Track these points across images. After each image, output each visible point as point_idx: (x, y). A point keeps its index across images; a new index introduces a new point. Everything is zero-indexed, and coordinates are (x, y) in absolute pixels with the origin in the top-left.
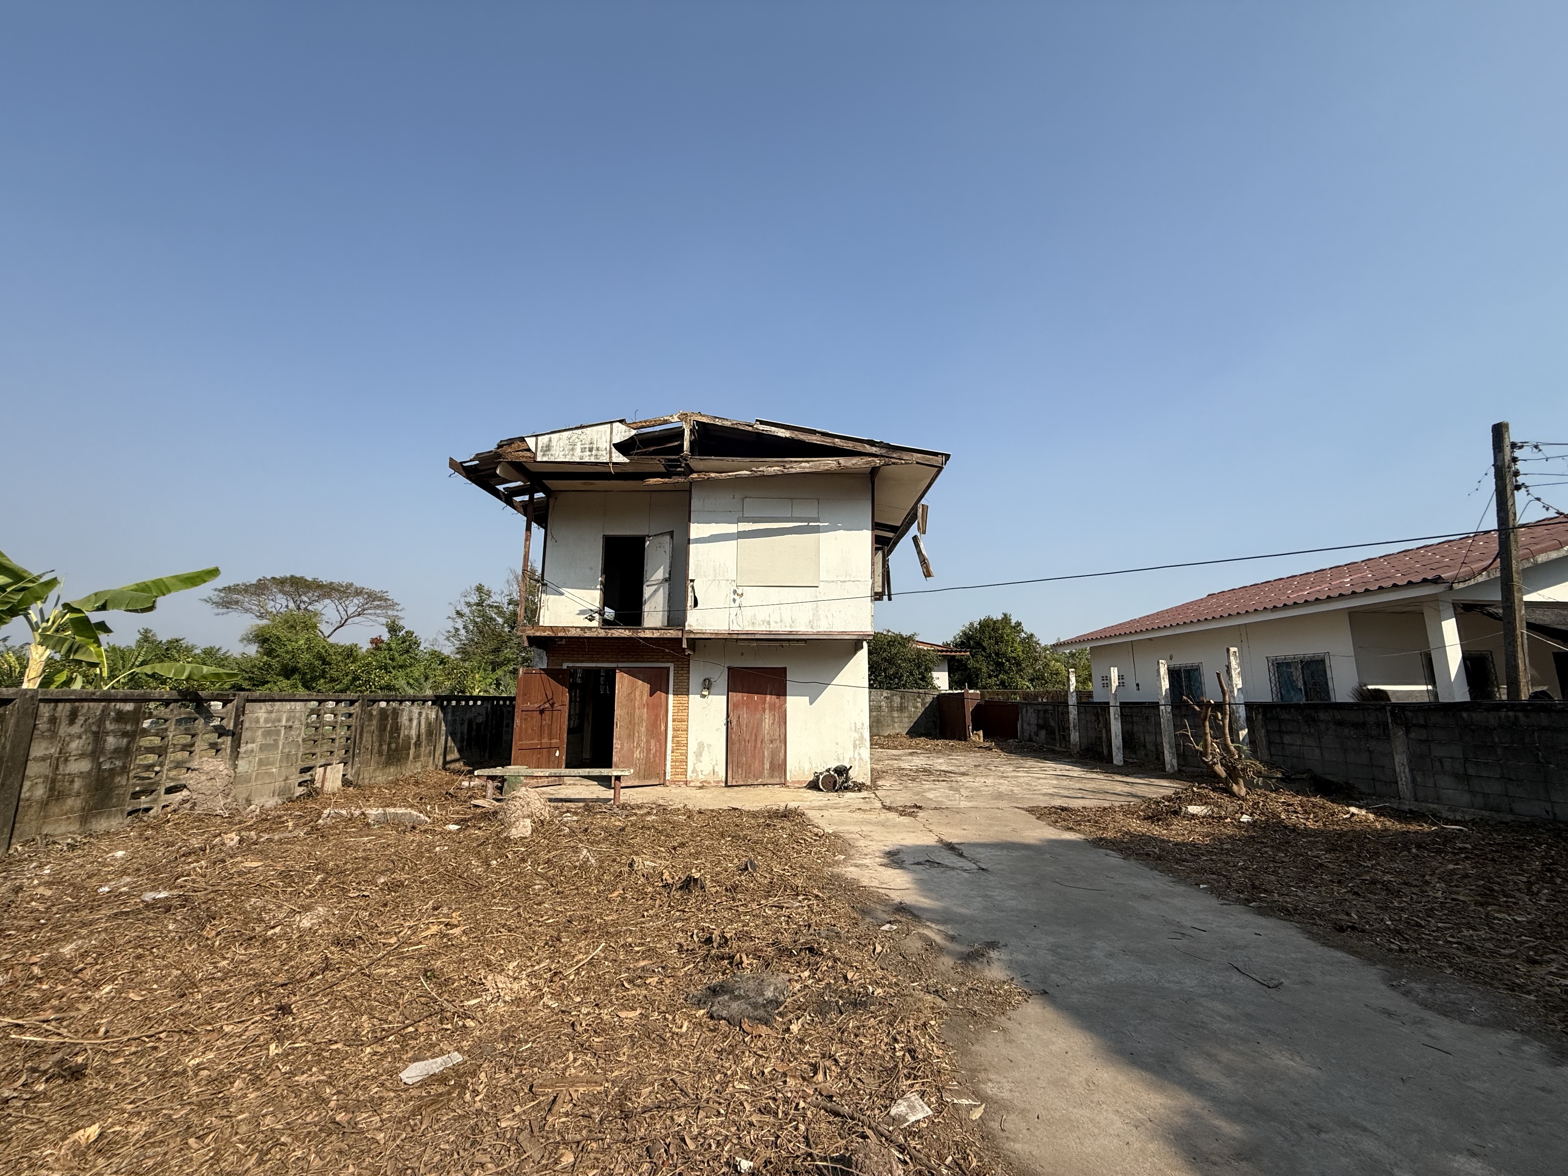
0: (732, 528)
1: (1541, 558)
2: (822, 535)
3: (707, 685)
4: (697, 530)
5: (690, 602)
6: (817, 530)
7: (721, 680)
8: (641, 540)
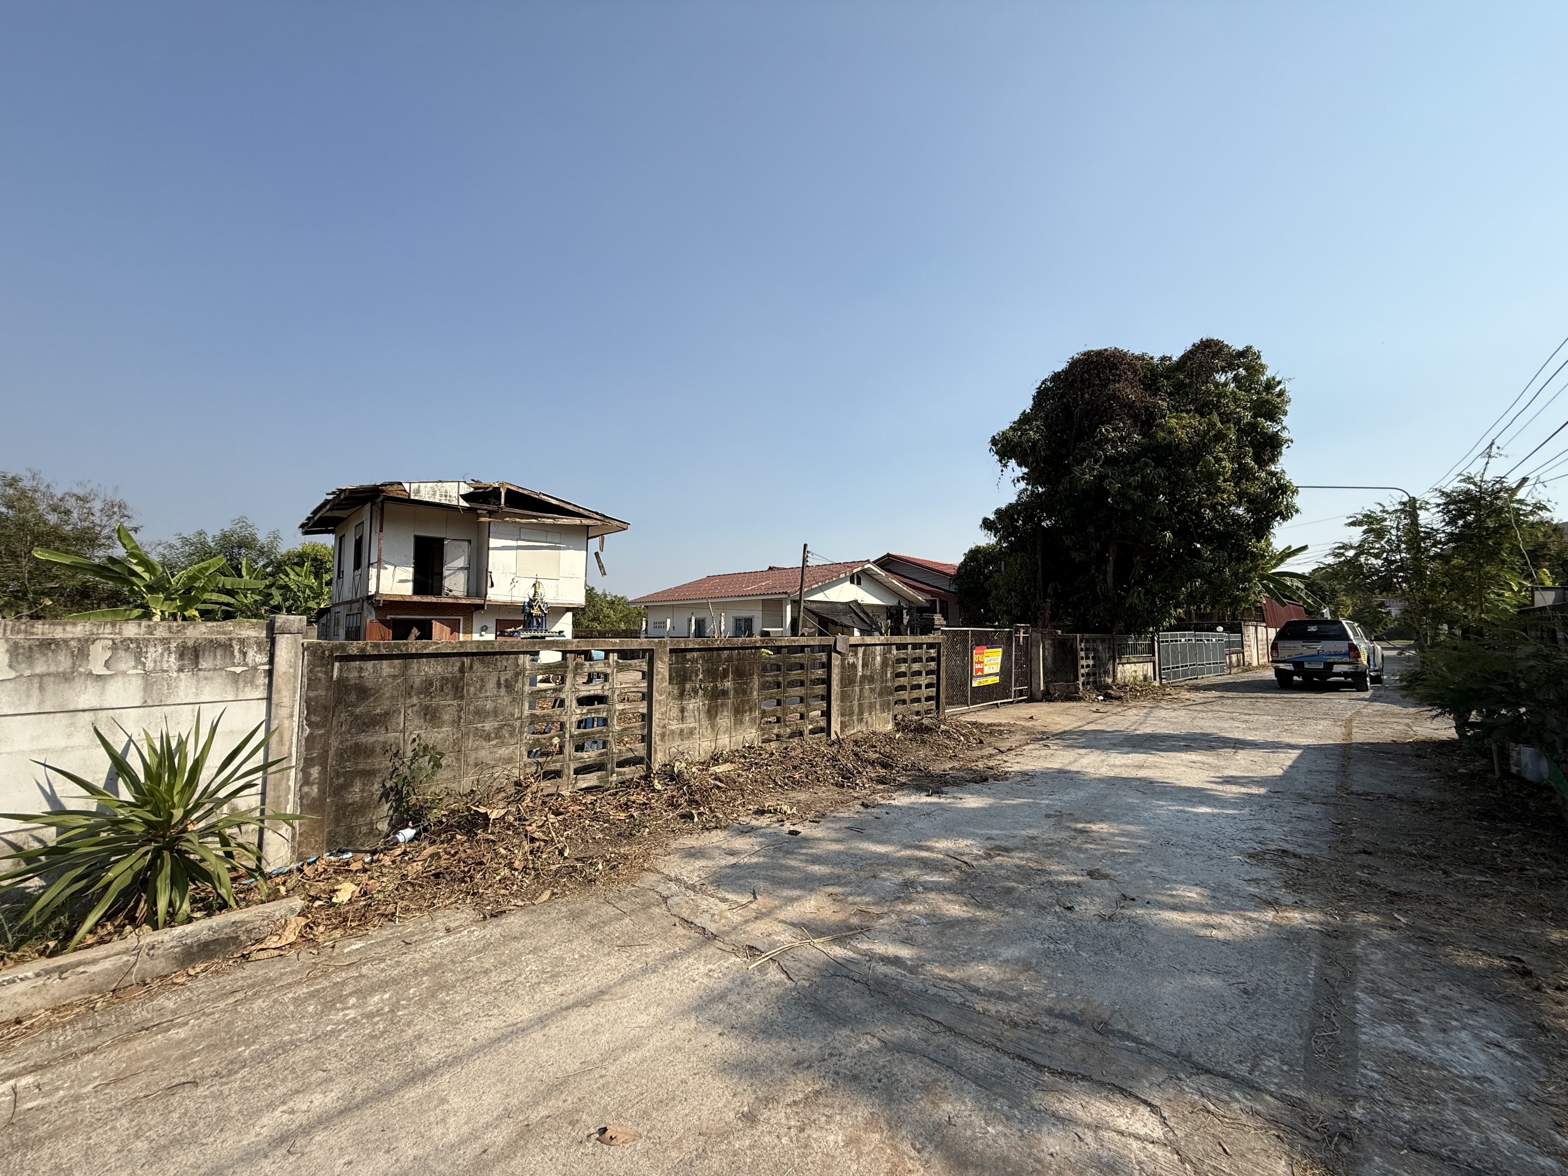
0: (514, 543)
2: (562, 551)
3: (485, 627)
4: (493, 542)
5: (489, 584)
6: (559, 548)
7: (492, 625)
8: (441, 540)
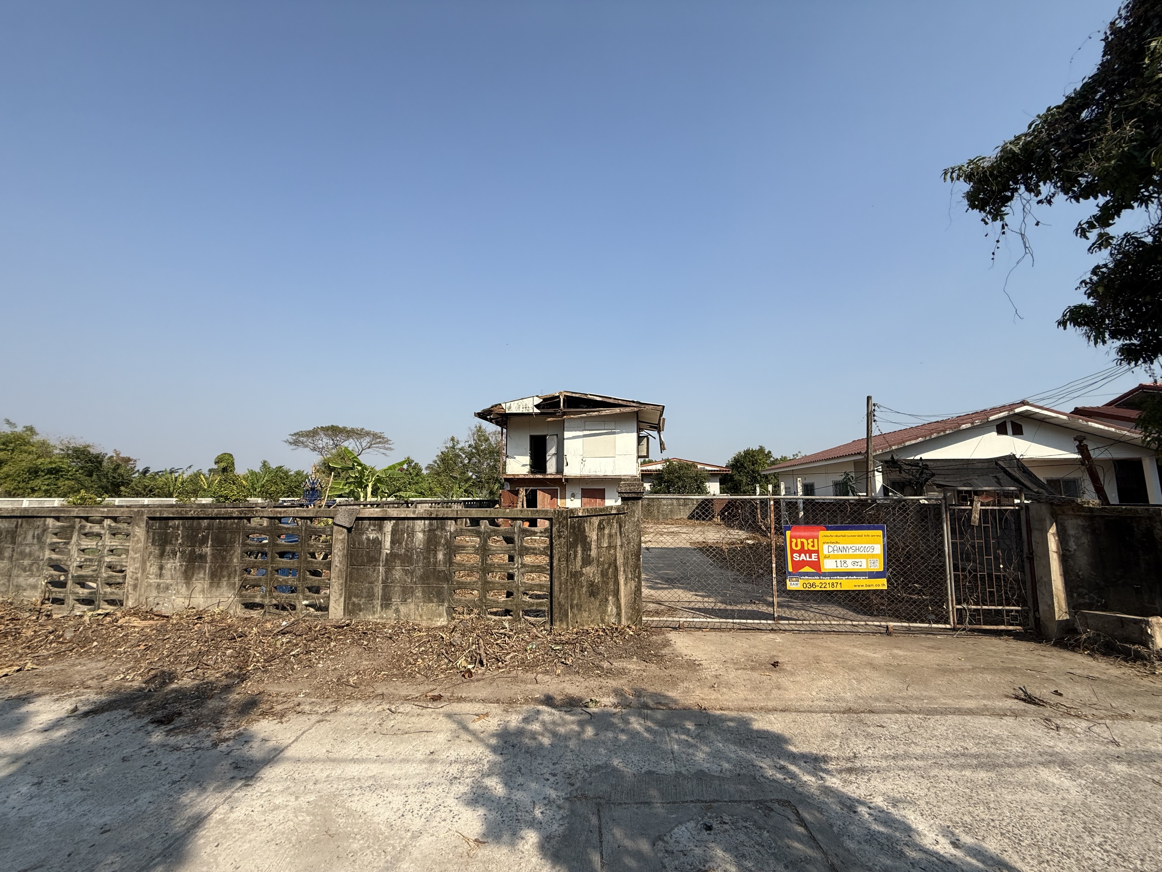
0: (581, 433)
1: (908, 443)
2: (616, 435)
3: (573, 496)
4: (567, 434)
5: (565, 464)
6: (614, 433)
7: (579, 493)
8: (545, 436)
